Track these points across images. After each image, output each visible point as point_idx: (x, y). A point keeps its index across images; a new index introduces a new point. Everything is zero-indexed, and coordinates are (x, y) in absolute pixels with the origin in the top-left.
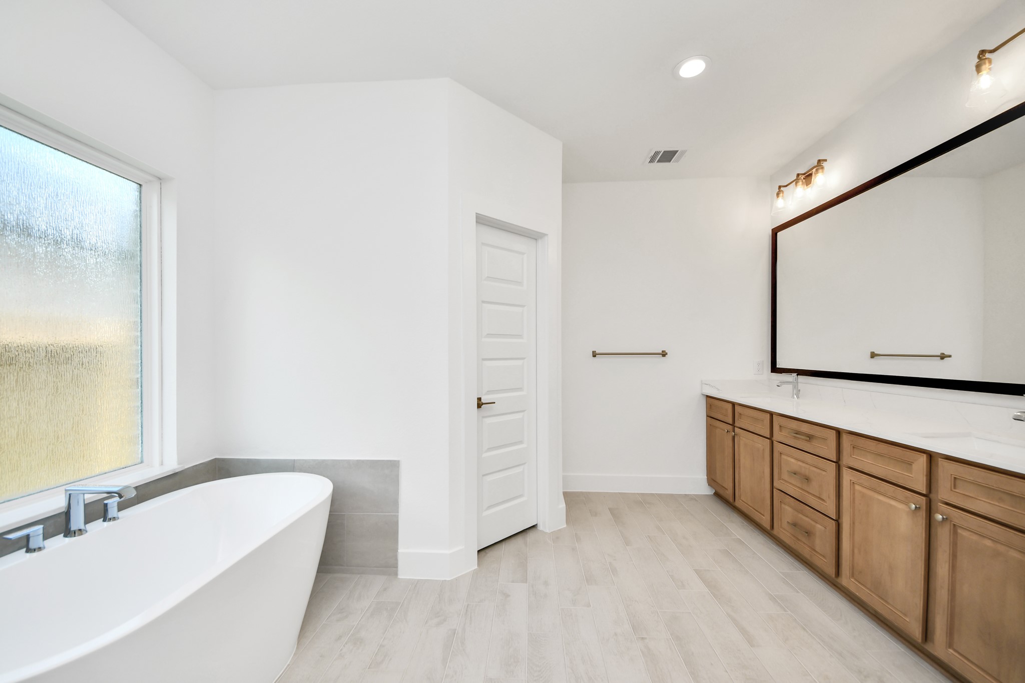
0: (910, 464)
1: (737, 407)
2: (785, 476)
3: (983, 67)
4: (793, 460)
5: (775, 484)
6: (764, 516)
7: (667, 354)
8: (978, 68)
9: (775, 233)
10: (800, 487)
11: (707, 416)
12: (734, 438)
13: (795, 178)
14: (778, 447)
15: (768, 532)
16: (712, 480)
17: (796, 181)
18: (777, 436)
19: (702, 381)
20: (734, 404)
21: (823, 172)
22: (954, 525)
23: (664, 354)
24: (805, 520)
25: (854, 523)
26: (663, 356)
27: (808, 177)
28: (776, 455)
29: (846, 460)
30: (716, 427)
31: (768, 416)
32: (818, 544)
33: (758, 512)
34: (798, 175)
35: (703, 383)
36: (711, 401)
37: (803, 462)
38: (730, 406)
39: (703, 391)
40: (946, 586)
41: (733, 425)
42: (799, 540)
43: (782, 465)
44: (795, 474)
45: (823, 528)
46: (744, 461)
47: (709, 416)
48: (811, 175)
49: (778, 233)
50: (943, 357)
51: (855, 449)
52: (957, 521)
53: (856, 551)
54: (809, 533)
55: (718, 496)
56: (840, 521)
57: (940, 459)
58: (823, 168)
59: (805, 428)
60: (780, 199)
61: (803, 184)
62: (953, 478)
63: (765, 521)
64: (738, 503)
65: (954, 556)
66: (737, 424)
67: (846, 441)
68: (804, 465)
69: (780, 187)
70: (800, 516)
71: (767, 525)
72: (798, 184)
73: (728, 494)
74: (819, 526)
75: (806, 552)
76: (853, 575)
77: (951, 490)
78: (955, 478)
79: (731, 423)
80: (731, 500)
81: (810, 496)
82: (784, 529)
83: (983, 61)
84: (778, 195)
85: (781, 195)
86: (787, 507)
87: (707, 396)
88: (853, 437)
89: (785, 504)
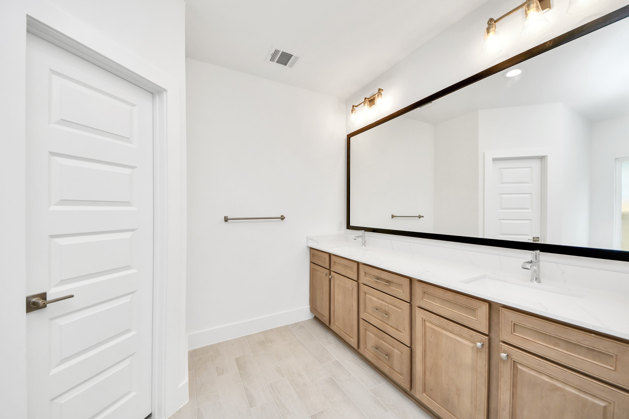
0: (474, 310)
1: (332, 257)
2: (369, 309)
3: (491, 29)
4: (375, 299)
5: (362, 316)
6: (352, 338)
7: (284, 218)
8: (488, 30)
9: (349, 137)
10: (381, 319)
11: (311, 262)
12: (330, 280)
13: (364, 101)
14: (363, 288)
15: (356, 351)
16: (313, 308)
17: (364, 102)
18: (363, 279)
19: (307, 237)
20: (330, 255)
21: (381, 97)
22: (514, 361)
23: (282, 218)
24: (386, 345)
25: (425, 351)
26: (282, 220)
27: (371, 101)
28: (362, 294)
29: (417, 302)
30: (317, 271)
31: (356, 264)
32: (396, 365)
33: (348, 335)
34: (365, 98)
35: (308, 239)
36: (314, 252)
37: (383, 301)
38: (327, 256)
39: (308, 245)
40: (507, 409)
41: (329, 269)
42: (379, 359)
43: (367, 302)
44: (377, 310)
45: (400, 353)
46: (338, 297)
47: (312, 262)
48: (374, 98)
49: (351, 138)
50: (420, 217)
51: (425, 295)
52: (515, 358)
53: (427, 373)
54: (388, 355)
55: (317, 319)
56: (413, 347)
57: (501, 308)
58: (381, 94)
59: (385, 276)
60: (353, 114)
61: (368, 105)
62: (513, 324)
63: (353, 342)
64: (332, 327)
65: (514, 386)
66: (332, 269)
67: (418, 288)
68: (384, 303)
69: (353, 106)
70: (381, 341)
71: (355, 345)
72: (365, 104)
73: (326, 320)
74: (396, 351)
75: (386, 369)
76: (424, 391)
77: (512, 334)
78: (514, 324)
79: (328, 268)
80: (328, 325)
81: (389, 327)
82: (368, 350)
83: (491, 26)
84: (352, 111)
85: (354, 111)
86: (370, 334)
87: (311, 248)
88: (424, 285)
89: (369, 331)
